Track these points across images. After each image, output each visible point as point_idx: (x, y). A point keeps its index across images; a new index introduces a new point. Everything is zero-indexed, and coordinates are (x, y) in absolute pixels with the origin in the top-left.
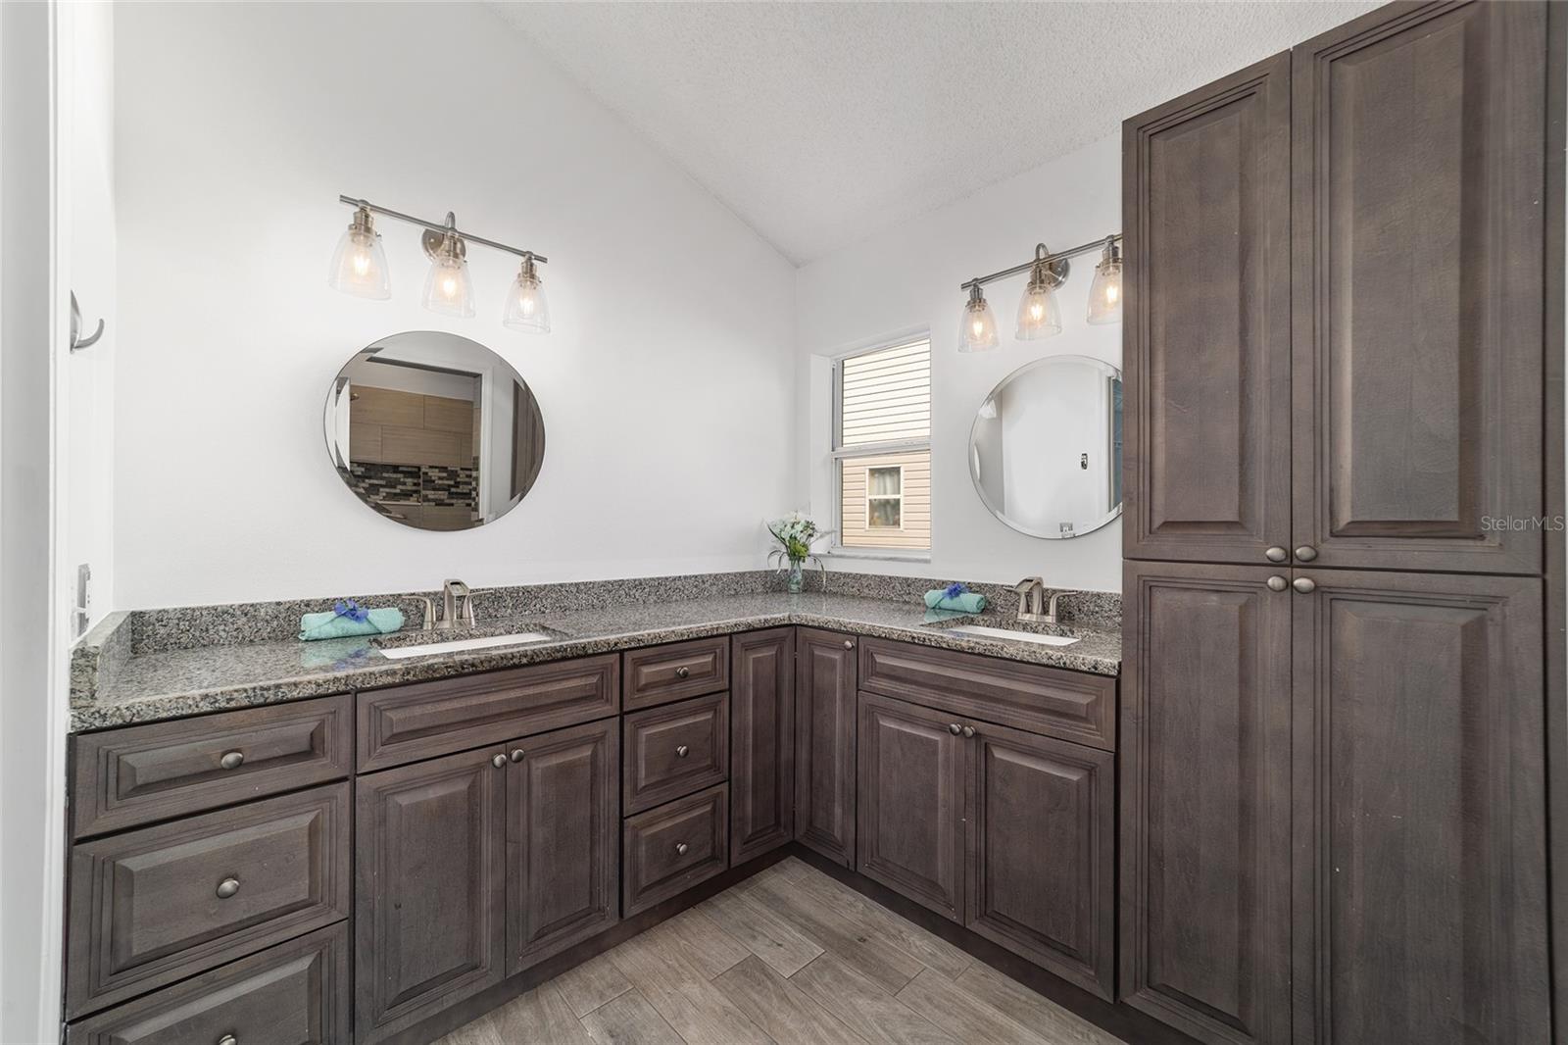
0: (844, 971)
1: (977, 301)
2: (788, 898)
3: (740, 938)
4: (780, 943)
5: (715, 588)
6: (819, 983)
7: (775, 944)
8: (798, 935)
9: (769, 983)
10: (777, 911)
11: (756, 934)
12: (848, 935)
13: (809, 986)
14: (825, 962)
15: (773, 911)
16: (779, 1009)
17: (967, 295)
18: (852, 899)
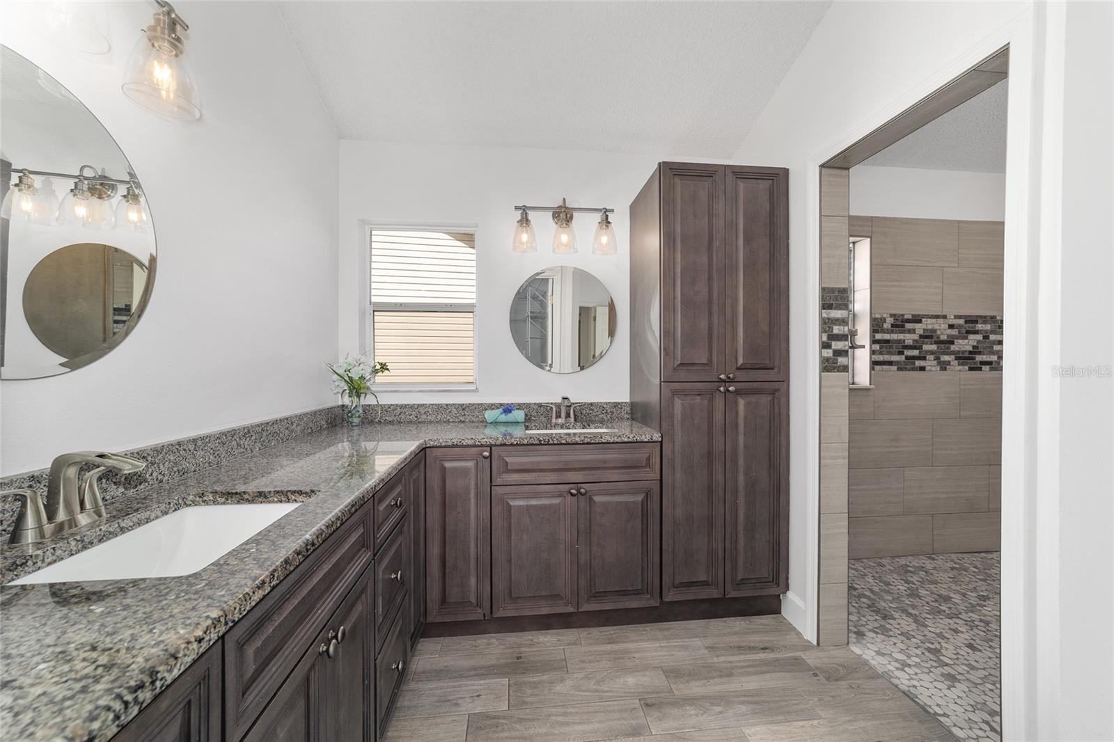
0: (531, 680)
1: (525, 221)
2: (446, 666)
3: (448, 712)
4: (477, 694)
5: (299, 428)
6: (527, 697)
7: (475, 698)
8: (482, 682)
9: (502, 721)
10: (450, 678)
11: (455, 702)
12: (509, 661)
13: (524, 703)
14: (516, 684)
15: (447, 681)
16: (525, 728)
17: (518, 215)
18: (485, 641)
